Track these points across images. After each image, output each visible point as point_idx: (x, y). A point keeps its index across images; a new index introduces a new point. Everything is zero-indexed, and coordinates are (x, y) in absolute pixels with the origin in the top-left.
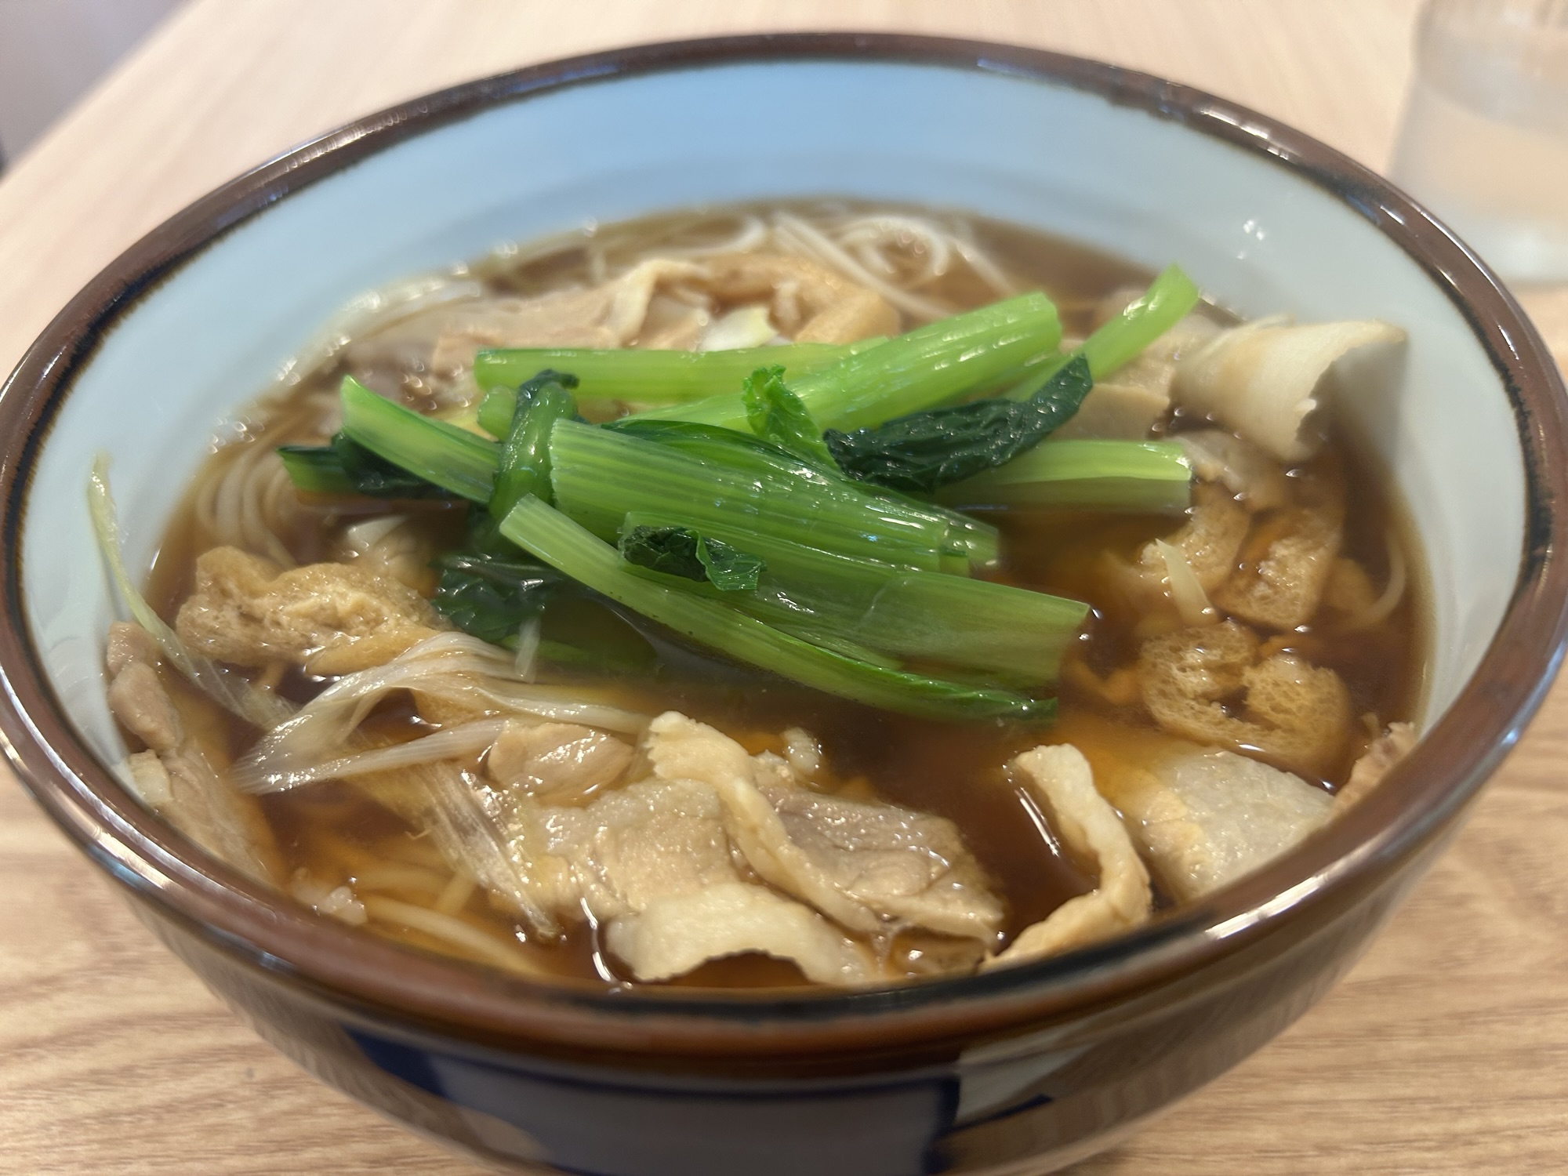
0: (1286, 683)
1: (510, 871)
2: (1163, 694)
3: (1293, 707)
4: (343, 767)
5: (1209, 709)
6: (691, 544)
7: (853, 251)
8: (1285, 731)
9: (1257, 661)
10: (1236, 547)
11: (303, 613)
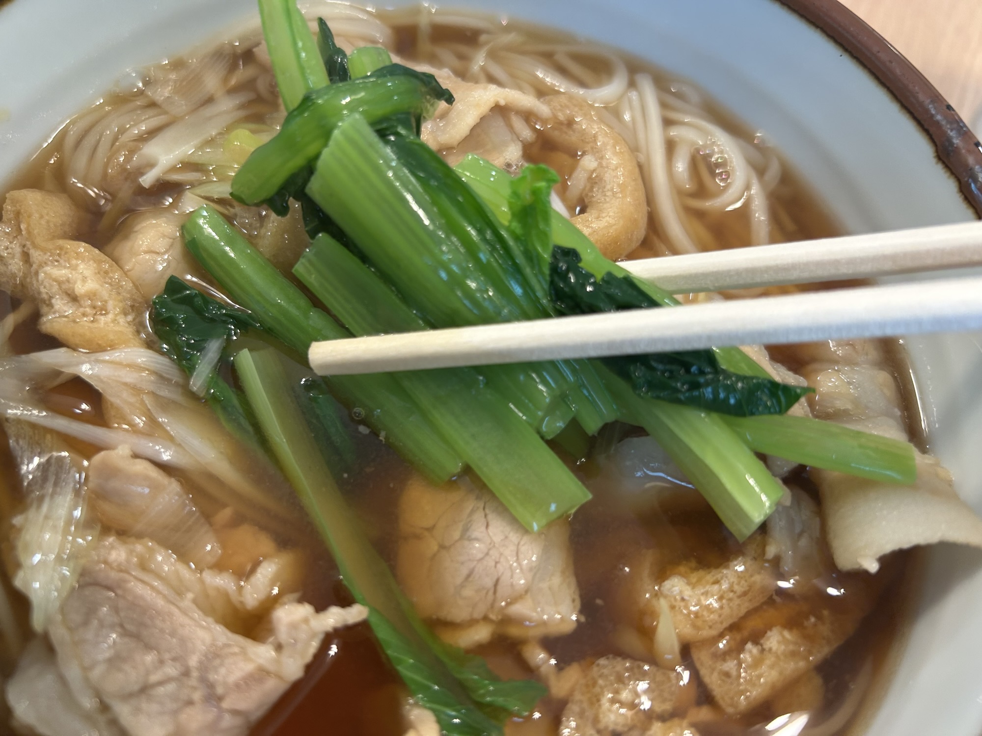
7: (670, 146)
10: (743, 611)
11: (54, 276)
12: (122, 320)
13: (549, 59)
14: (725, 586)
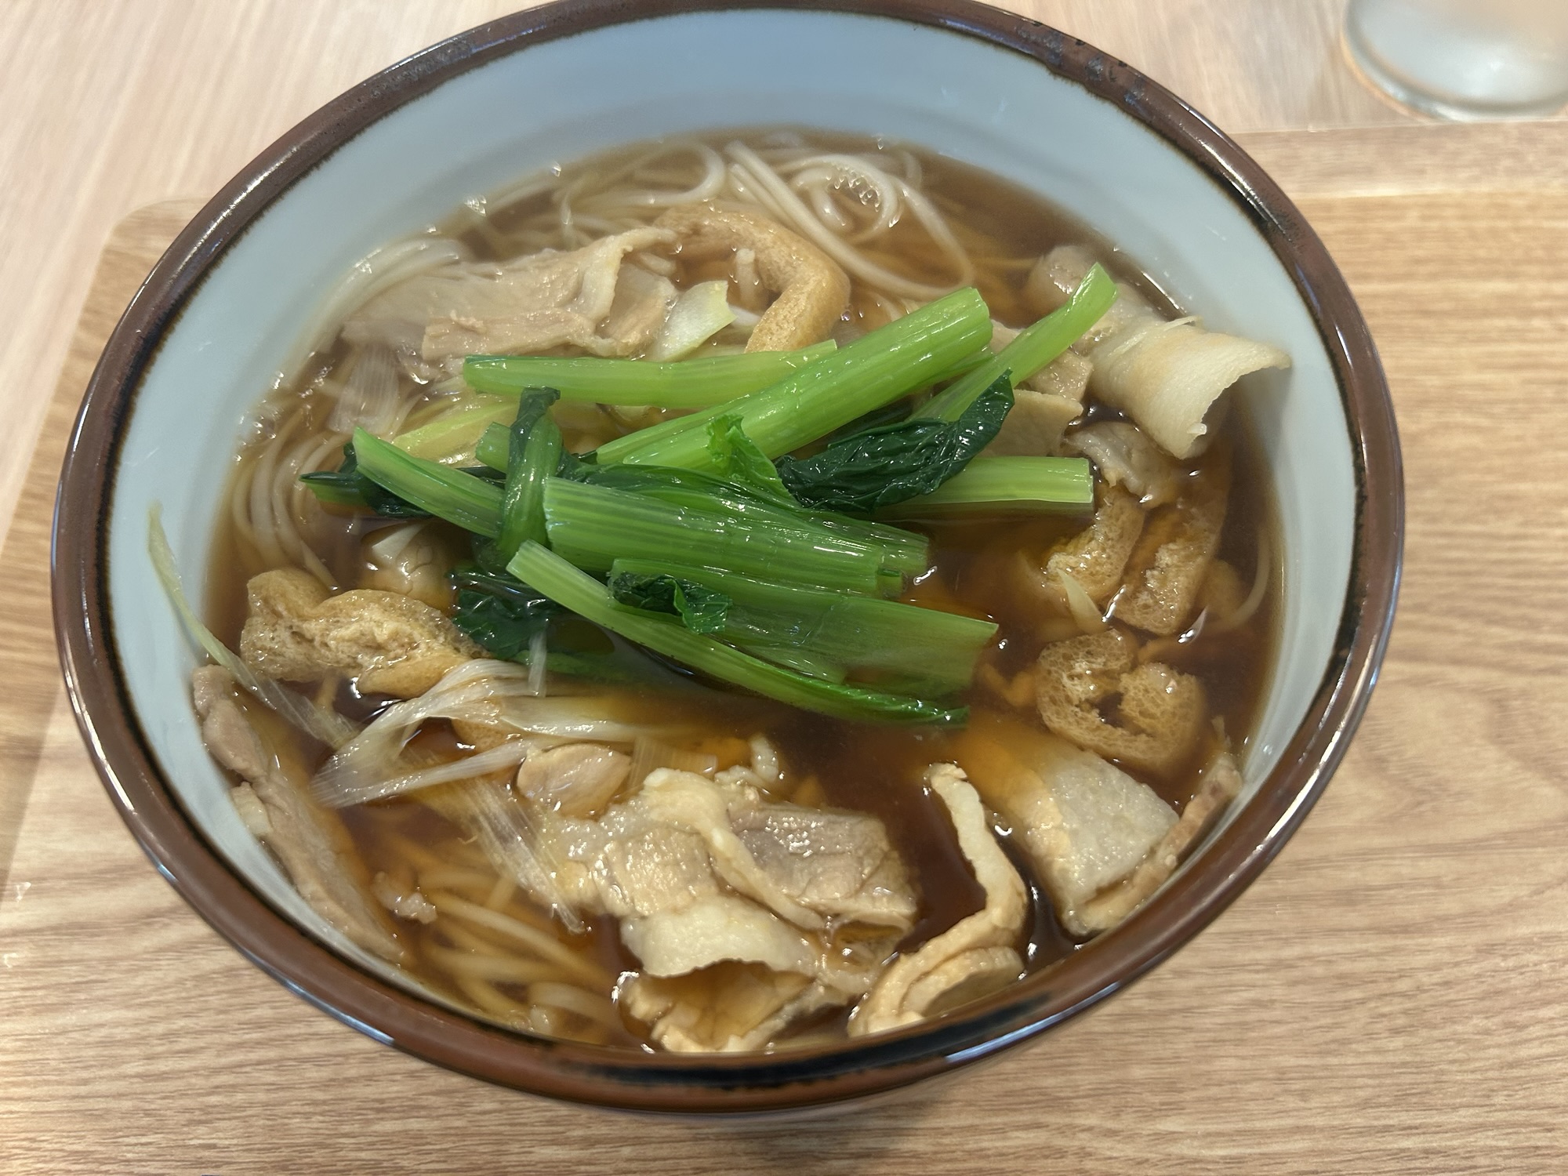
0: (1155, 689)
1: (542, 875)
2: (1054, 701)
3: (1157, 712)
4: (402, 784)
5: (1089, 716)
6: (669, 590)
7: (805, 197)
8: (1148, 735)
9: (1134, 666)
10: (1129, 550)
11: (347, 638)
12: (436, 645)
13: (629, 182)
14: (1101, 538)
